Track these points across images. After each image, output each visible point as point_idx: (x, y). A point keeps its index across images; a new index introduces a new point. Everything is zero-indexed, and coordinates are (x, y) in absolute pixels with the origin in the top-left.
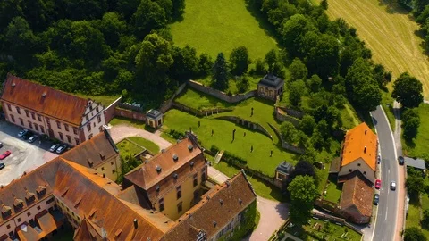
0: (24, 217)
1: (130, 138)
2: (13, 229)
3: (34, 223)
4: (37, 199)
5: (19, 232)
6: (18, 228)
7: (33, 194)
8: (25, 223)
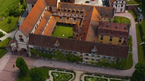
0: (73, 15)
1: (127, 18)
2: (69, 16)
3: (75, 19)
4: (79, 13)
5: (70, 18)
6: (70, 17)
7: (79, 11)
8: (73, 17)
